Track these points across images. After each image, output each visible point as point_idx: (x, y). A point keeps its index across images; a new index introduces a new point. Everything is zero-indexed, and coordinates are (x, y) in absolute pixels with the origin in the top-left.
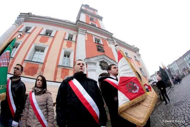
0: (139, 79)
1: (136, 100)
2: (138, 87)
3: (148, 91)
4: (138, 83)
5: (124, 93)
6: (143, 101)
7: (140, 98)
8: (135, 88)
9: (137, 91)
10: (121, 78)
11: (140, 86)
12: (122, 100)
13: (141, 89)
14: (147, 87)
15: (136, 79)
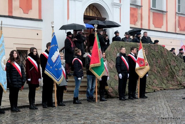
0: (144, 60)
1: (141, 67)
2: (143, 63)
3: (146, 65)
4: (144, 61)
5: (138, 64)
6: (143, 68)
7: (143, 67)
8: (142, 63)
9: (142, 64)
10: (138, 58)
11: (144, 63)
12: (137, 66)
13: (144, 64)
14: (146, 64)
15: (143, 60)
